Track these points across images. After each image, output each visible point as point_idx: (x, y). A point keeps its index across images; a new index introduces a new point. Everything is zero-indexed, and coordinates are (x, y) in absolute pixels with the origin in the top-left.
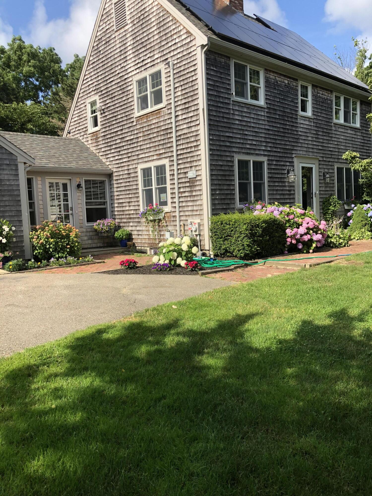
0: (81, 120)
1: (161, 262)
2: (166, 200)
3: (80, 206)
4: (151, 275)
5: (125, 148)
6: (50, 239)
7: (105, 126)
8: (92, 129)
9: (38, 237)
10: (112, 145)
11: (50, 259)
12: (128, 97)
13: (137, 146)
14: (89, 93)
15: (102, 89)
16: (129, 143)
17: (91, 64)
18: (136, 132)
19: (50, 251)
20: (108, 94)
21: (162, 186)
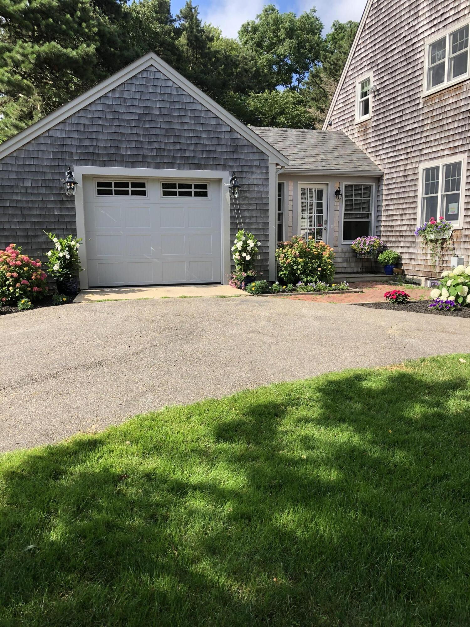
0: (347, 107)
1: (444, 298)
2: (456, 213)
3: (337, 218)
4: (428, 315)
5: (403, 141)
6: (298, 259)
7: (378, 112)
8: (360, 118)
9: (285, 255)
10: (386, 138)
11: (297, 283)
12: (416, 69)
13: (421, 138)
14: (361, 69)
15: (380, 61)
16: (410, 133)
17: (368, 29)
18: (421, 118)
19: (297, 273)
20: (387, 67)
21: (453, 192)
